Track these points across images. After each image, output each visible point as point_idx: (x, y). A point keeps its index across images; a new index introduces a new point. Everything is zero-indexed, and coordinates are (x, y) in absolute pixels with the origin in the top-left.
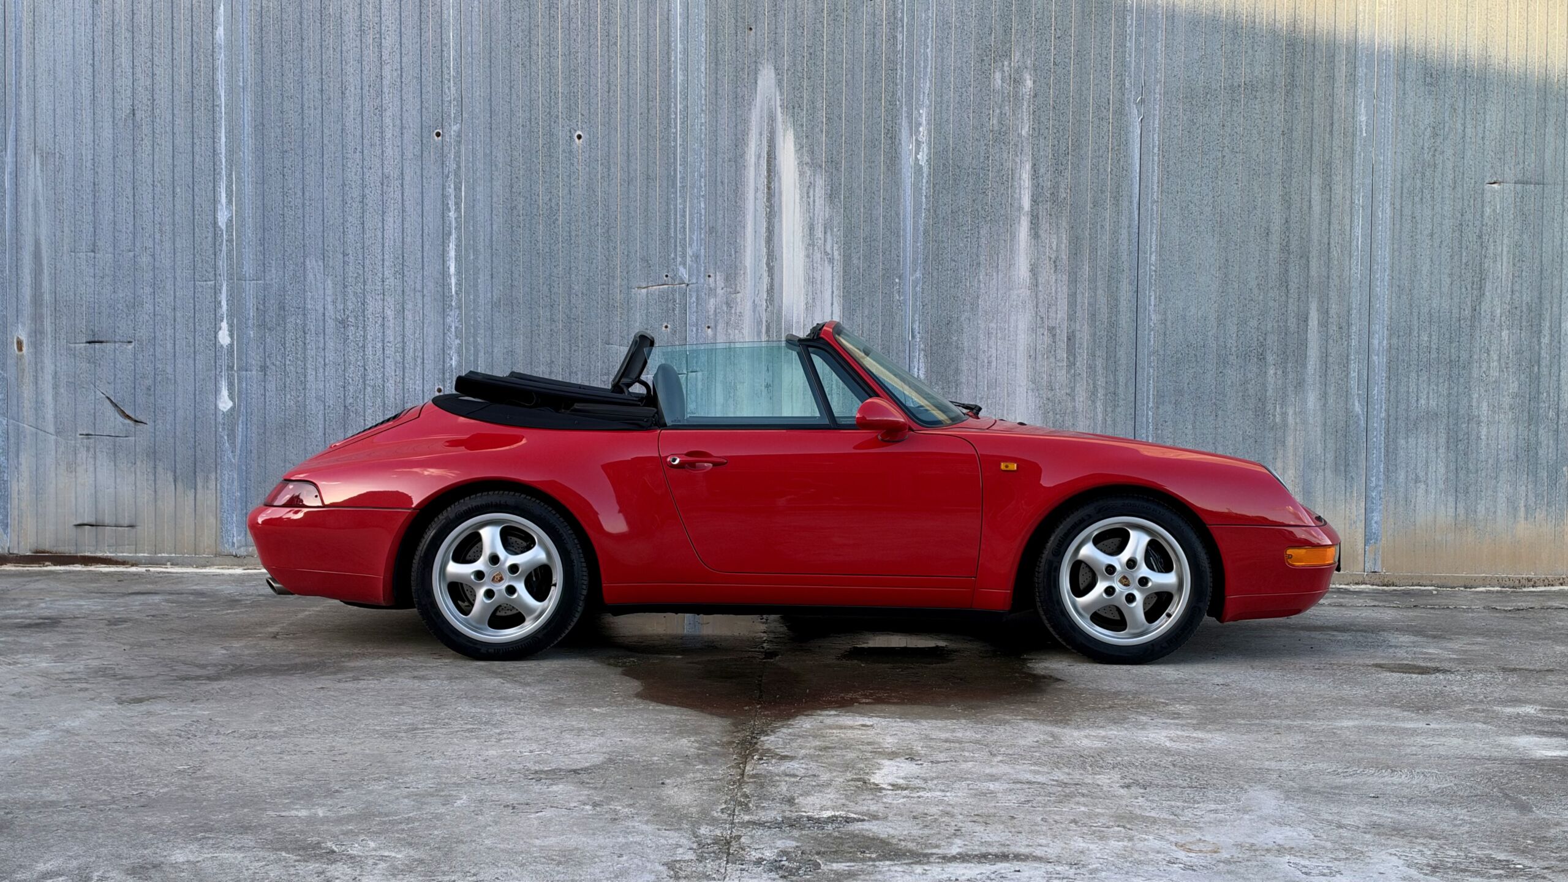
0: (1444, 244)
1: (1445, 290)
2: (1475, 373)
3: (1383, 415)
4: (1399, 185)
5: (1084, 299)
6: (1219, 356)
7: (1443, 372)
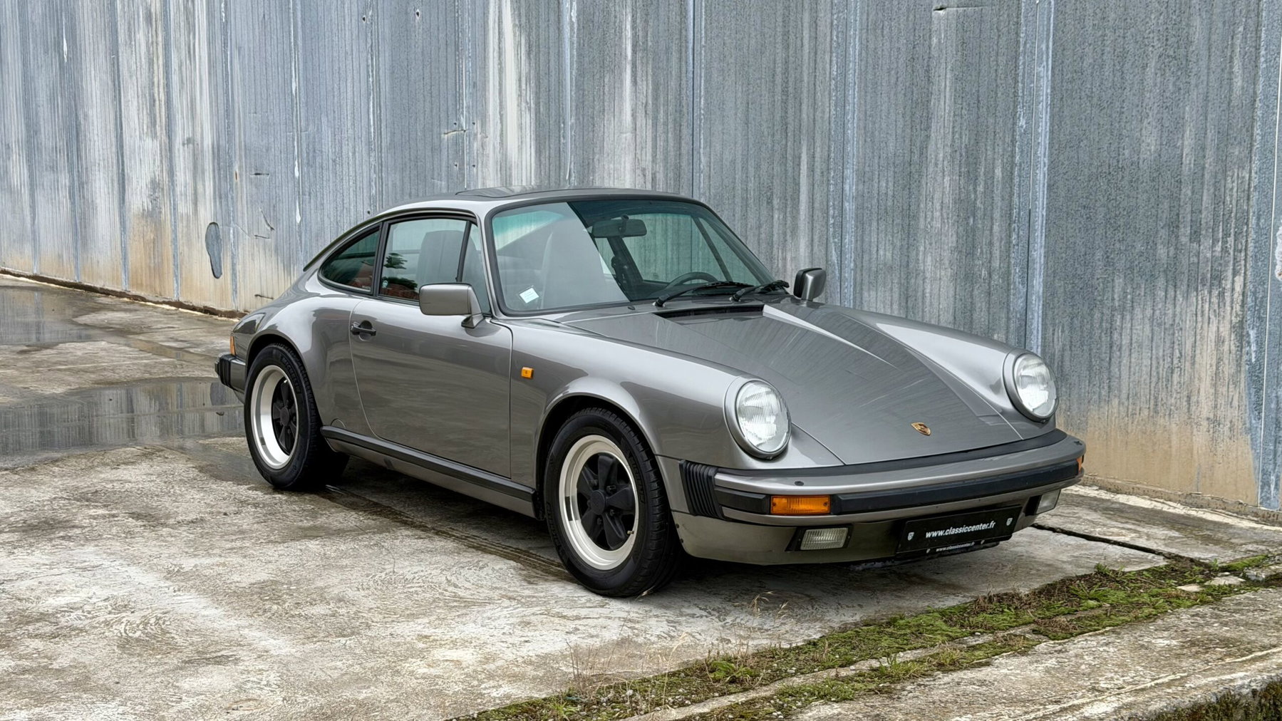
0: (900, 79)
1: (899, 131)
2: (922, 226)
3: (852, 265)
4: (865, 17)
5: (660, 143)
6: (743, 198)
7: (897, 221)
